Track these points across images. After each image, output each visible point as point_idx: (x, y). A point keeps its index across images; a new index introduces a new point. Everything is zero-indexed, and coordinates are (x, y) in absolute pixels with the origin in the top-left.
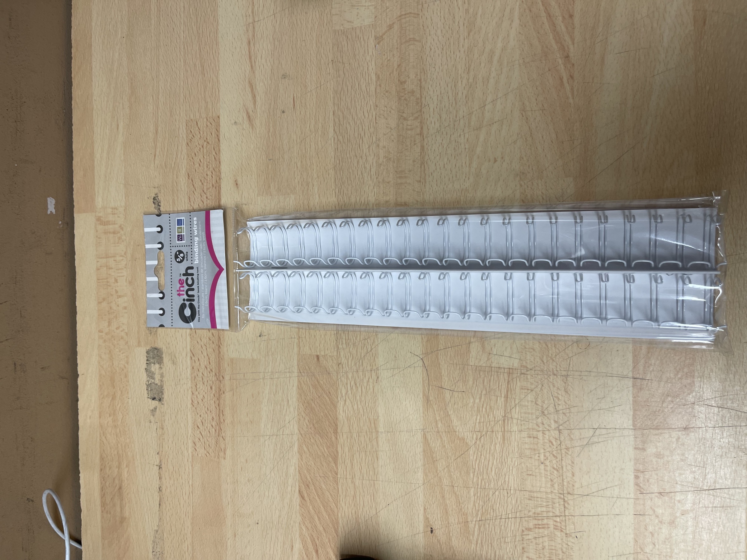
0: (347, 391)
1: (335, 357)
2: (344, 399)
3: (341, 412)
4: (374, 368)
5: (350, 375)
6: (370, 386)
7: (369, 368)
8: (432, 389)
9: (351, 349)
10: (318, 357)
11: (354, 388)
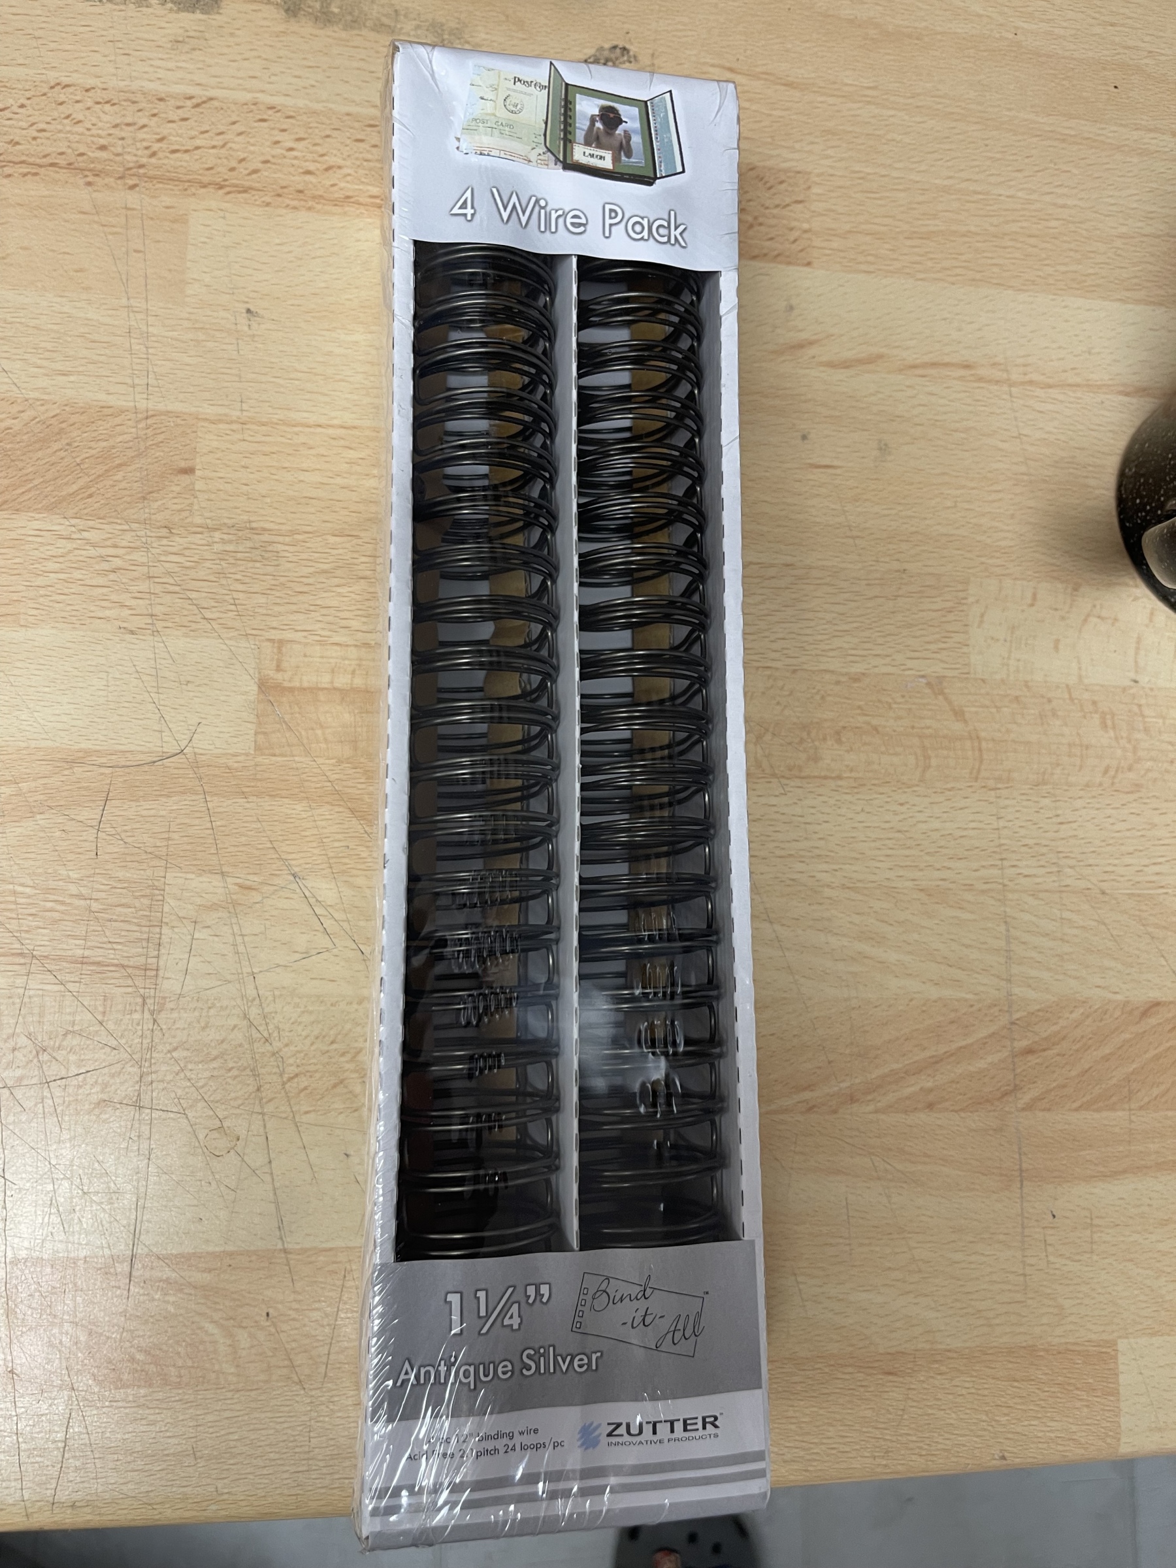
0: (94, 546)
1: (189, 520)
2: (74, 536)
3: (36, 525)
4: (159, 625)
5: (139, 556)
6: (110, 608)
7: (158, 610)
8: (102, 774)
9: (208, 564)
10: (189, 471)
11: (105, 566)
